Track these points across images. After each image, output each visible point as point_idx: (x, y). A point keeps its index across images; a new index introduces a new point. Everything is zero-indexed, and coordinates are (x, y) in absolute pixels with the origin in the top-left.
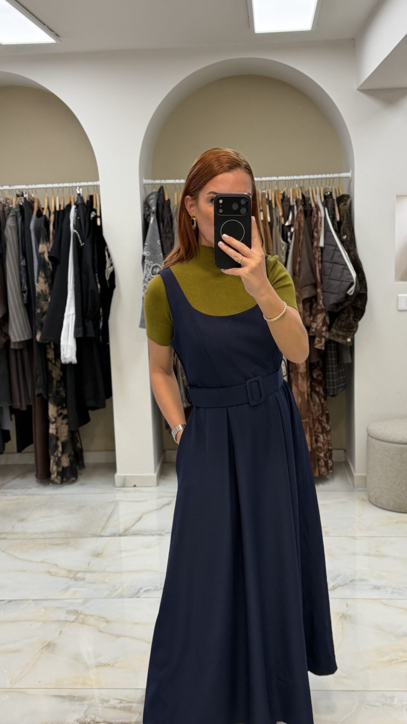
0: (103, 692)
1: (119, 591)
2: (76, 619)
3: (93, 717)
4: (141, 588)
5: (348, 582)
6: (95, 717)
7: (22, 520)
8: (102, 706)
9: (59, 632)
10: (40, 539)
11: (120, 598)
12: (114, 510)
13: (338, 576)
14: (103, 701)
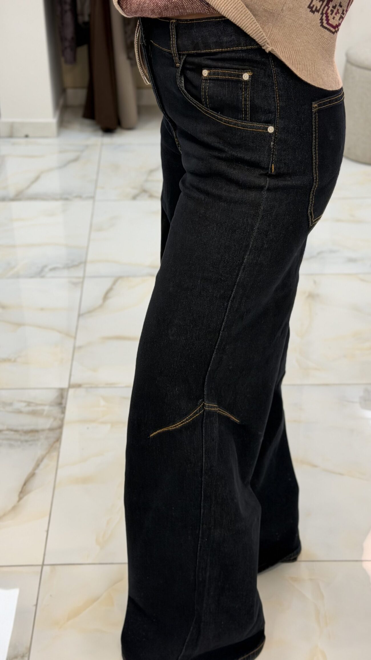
0: (4, 393)
1: (16, 269)
4: (46, 266)
8: (4, 410)
11: (18, 278)
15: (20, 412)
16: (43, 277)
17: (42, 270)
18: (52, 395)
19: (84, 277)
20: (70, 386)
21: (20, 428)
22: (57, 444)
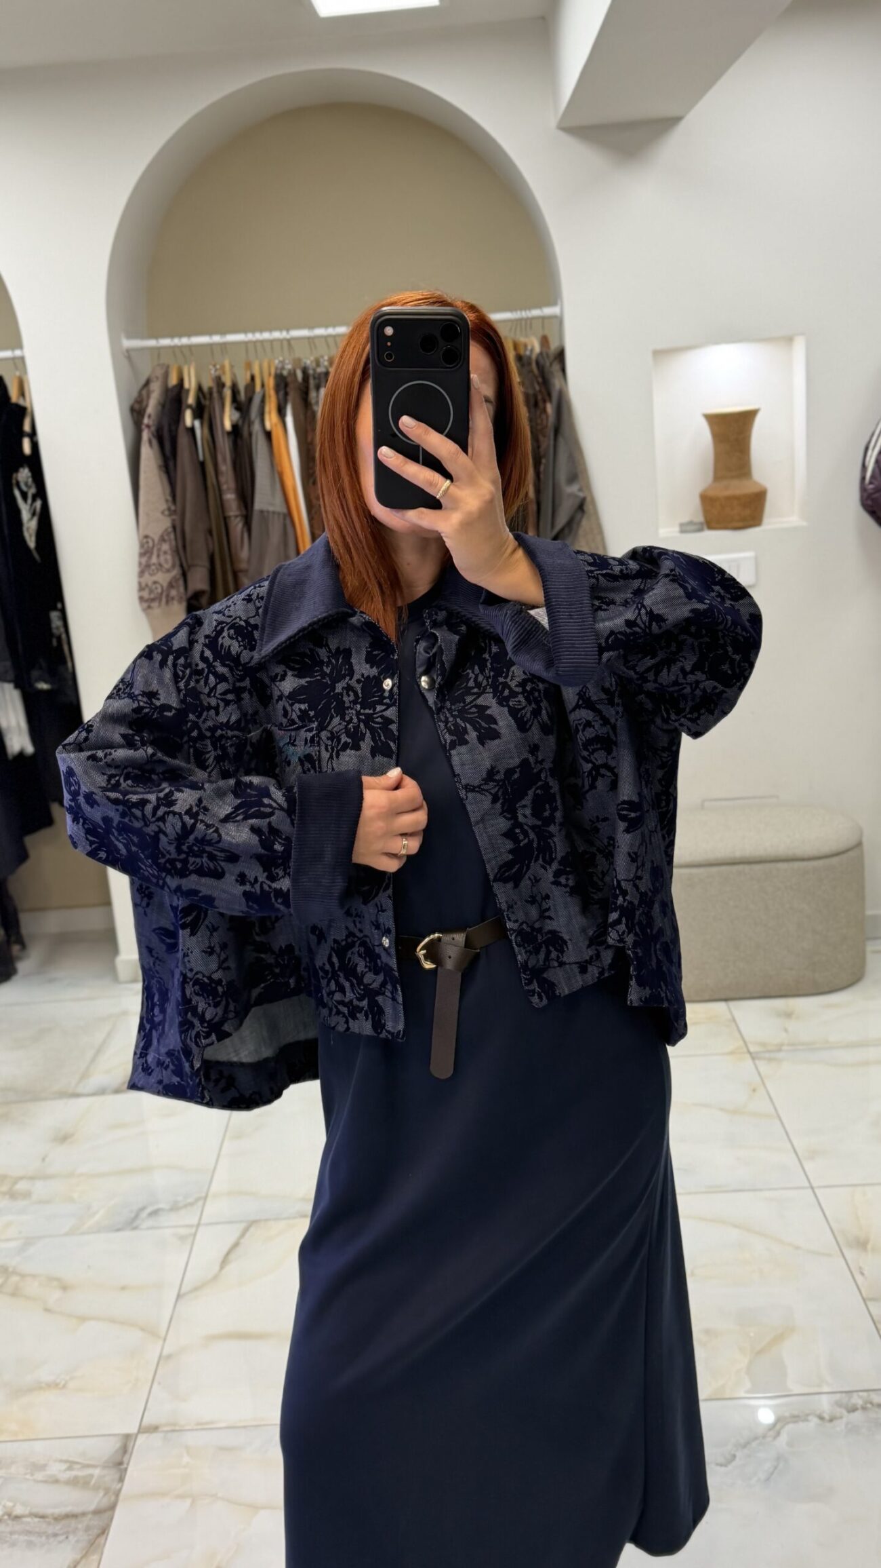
0: (38, 1446)
1: (97, 1217)
4: (143, 1209)
6: (14, 1506)
8: (31, 1478)
11: (99, 1231)
12: (109, 1035)
15: (56, 1481)
16: (135, 1228)
17: (137, 1216)
18: (109, 1448)
19: (198, 1225)
20: (143, 1430)
21: (49, 1511)
22: (102, 1540)
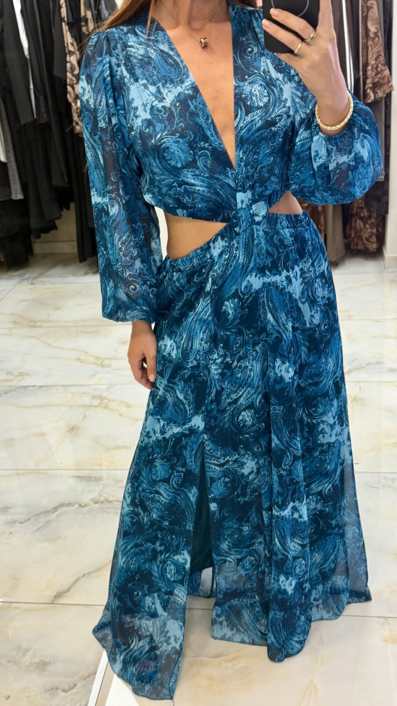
2: (99, 404)
3: (107, 496)
5: (364, 365)
7: (58, 308)
9: (83, 416)
10: (73, 326)
13: (355, 360)
14: (117, 481)
